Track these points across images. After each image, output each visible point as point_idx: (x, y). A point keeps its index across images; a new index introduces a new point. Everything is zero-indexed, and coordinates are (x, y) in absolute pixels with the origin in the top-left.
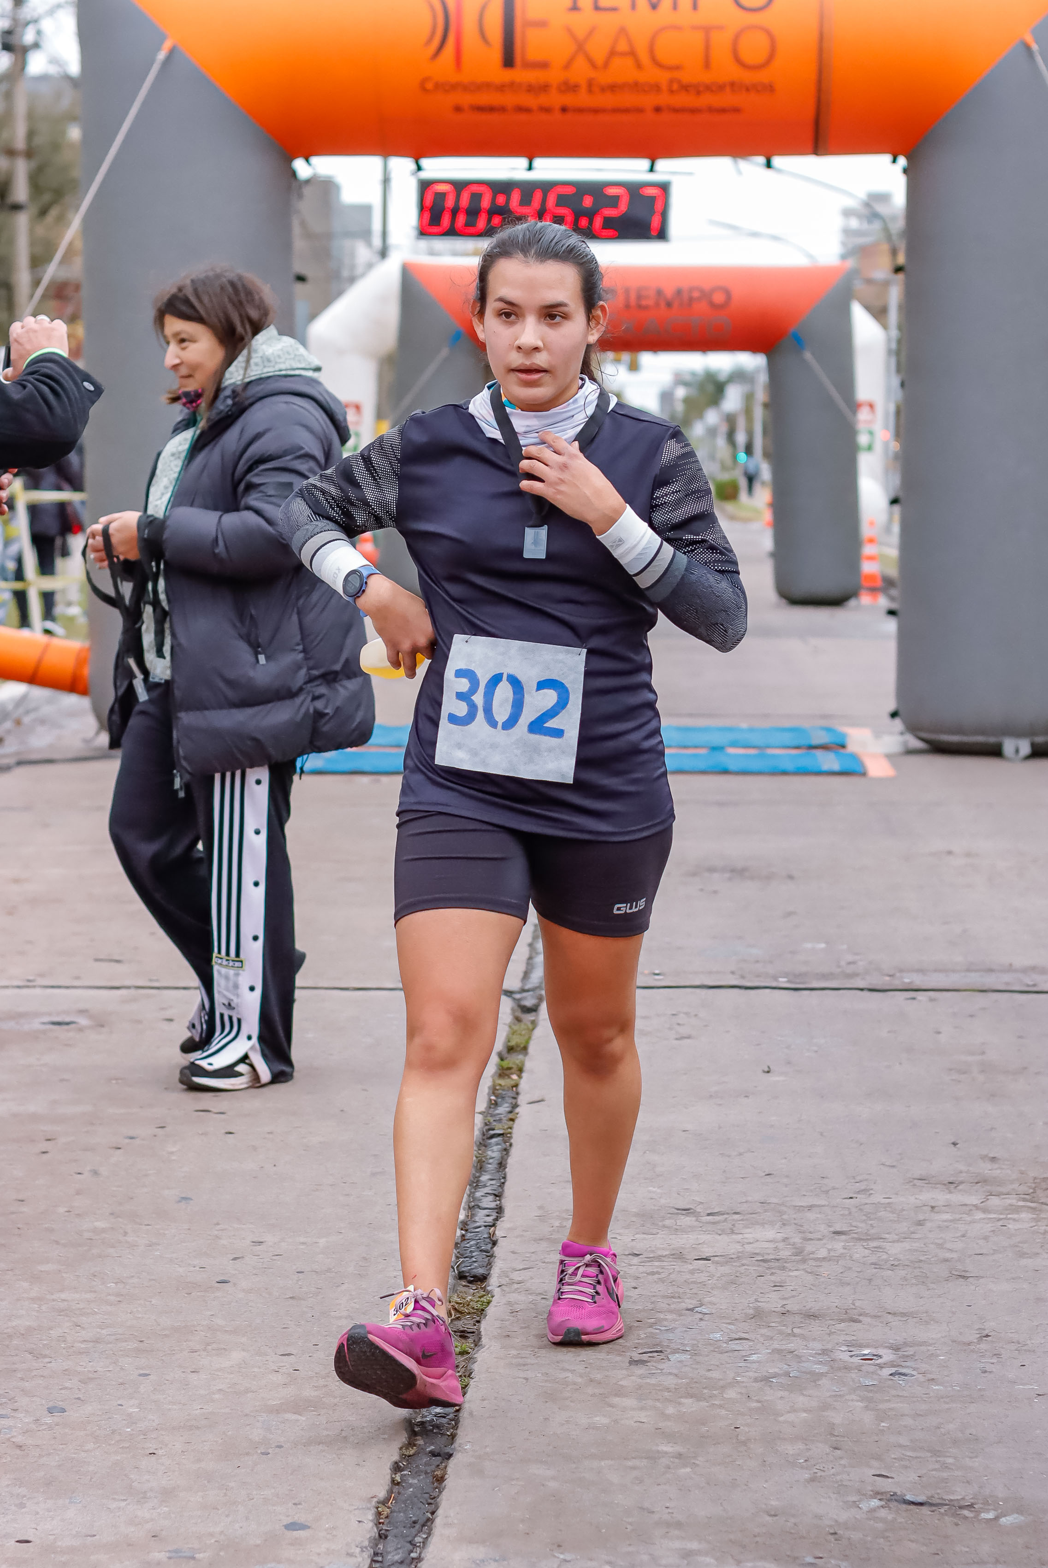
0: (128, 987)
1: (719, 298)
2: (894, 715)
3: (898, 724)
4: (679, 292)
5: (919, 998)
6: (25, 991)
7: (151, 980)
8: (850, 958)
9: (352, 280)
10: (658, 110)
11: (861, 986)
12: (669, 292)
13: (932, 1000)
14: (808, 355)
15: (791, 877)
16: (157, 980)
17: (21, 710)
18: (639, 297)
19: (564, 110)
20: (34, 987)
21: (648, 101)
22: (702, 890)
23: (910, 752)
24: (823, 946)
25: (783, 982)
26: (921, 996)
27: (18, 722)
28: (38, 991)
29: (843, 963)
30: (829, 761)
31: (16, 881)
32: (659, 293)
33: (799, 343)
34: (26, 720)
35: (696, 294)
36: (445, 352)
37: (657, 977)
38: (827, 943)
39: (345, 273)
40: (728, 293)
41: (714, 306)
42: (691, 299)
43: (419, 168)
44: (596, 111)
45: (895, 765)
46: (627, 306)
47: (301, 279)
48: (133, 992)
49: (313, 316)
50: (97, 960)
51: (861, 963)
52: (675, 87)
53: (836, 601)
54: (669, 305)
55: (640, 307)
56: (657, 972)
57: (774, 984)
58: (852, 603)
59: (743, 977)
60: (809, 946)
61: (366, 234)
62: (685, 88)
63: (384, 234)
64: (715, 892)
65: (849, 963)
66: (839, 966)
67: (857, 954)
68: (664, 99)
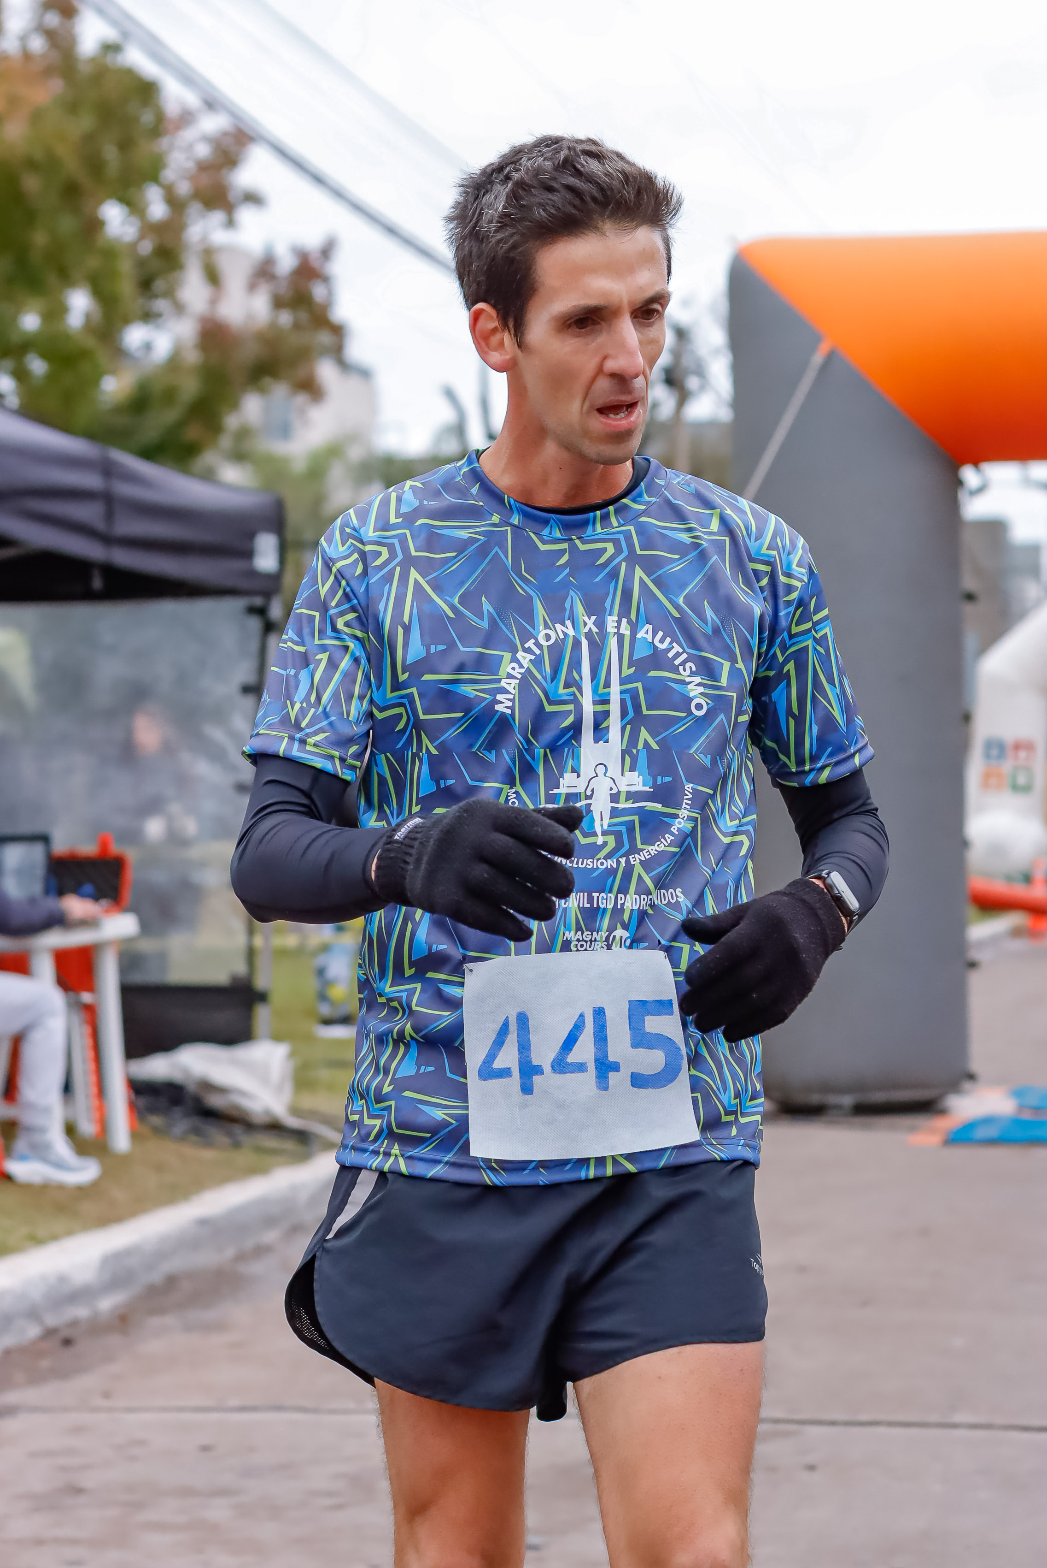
9: (1021, 616)
39: (1015, 609)
47: (969, 597)
49: (983, 649)
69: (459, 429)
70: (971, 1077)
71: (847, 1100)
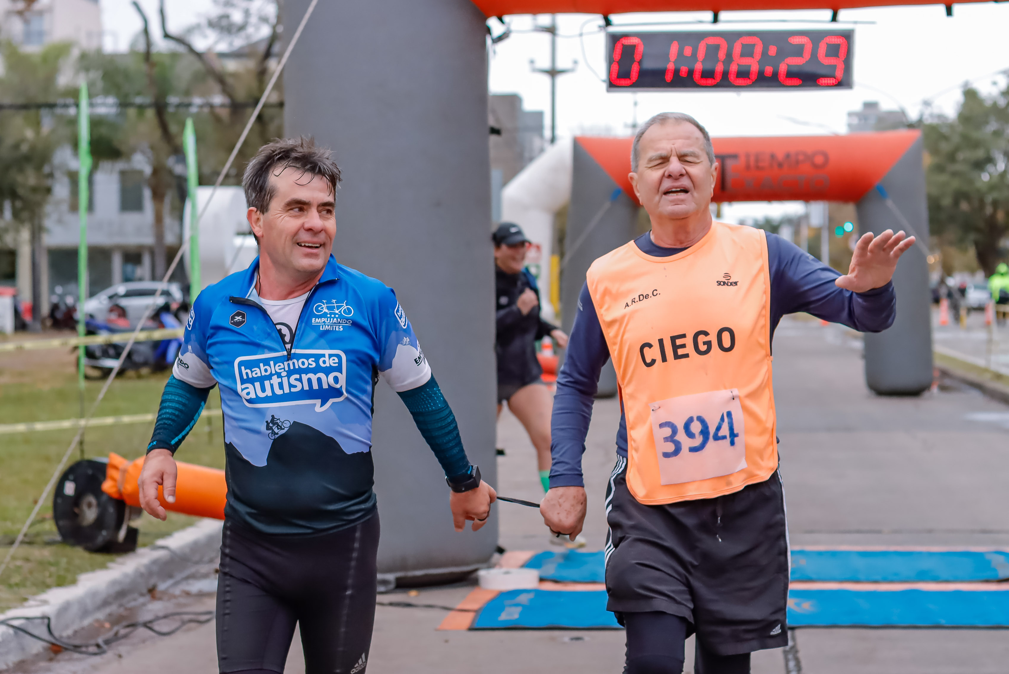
1: (819, 160)
4: (788, 156)
9: (531, 159)
12: (780, 156)
14: (890, 203)
18: (757, 161)
32: (773, 157)
33: (882, 194)
35: (801, 158)
36: (607, 205)
39: (527, 155)
40: (825, 155)
41: (816, 167)
42: (797, 162)
43: (608, 23)
46: (748, 167)
47: (495, 131)
49: (506, 181)
53: (915, 392)
54: (780, 165)
55: (758, 168)
58: (926, 394)
61: (539, 129)
63: (553, 128)
69: (146, 31)
70: (501, 551)
71: (391, 577)
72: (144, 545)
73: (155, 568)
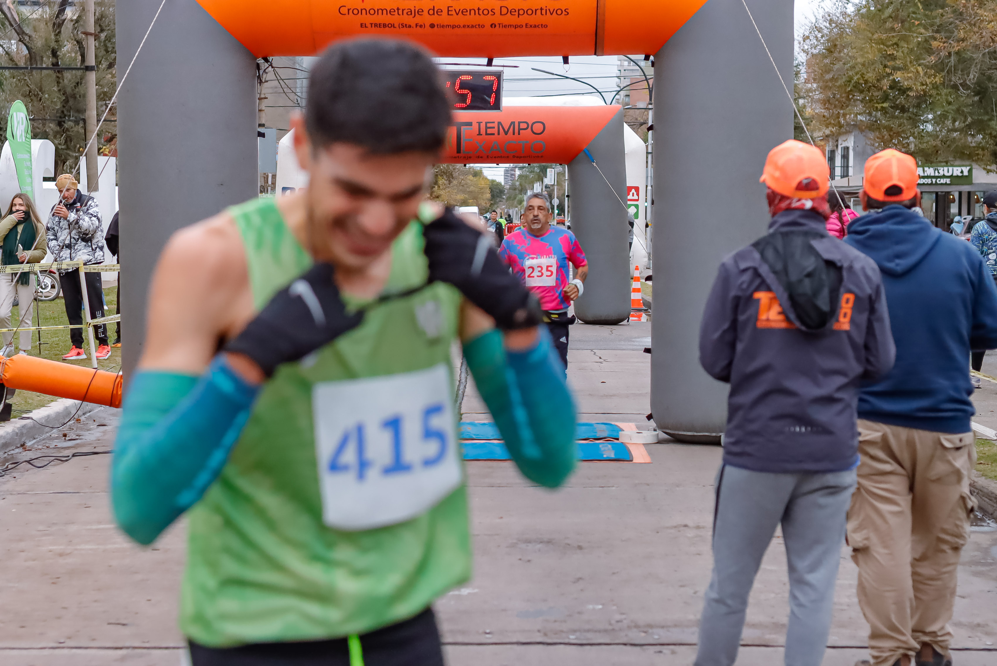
0: (128, 648)
2: (649, 417)
3: (652, 423)
5: (664, 651)
6: (57, 651)
7: (144, 642)
8: (618, 617)
10: (493, 25)
11: (625, 642)
13: (673, 652)
14: (595, 165)
15: (580, 548)
16: (148, 642)
17: (80, 413)
19: (432, 26)
20: (63, 648)
21: (487, 20)
22: (520, 559)
23: (660, 442)
24: (600, 607)
25: (572, 638)
26: (666, 649)
27: (78, 420)
28: (66, 651)
29: (613, 622)
30: (607, 450)
31: (61, 555)
33: (589, 157)
34: (83, 418)
37: (488, 636)
38: (603, 604)
44: (454, 27)
45: (650, 453)
47: (261, 135)
48: (129, 651)
50: (109, 624)
51: (625, 621)
52: (504, 11)
53: (615, 322)
56: (488, 631)
57: (566, 641)
58: (626, 322)
59: (545, 635)
60: (591, 607)
62: (511, 12)
64: (529, 561)
65: (618, 622)
66: (611, 624)
67: (623, 614)
68: (497, 19)
72: (15, 417)
73: (25, 431)
